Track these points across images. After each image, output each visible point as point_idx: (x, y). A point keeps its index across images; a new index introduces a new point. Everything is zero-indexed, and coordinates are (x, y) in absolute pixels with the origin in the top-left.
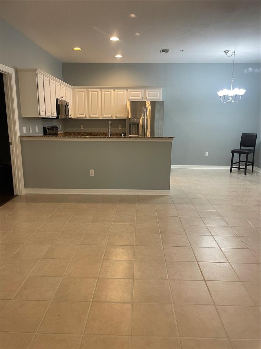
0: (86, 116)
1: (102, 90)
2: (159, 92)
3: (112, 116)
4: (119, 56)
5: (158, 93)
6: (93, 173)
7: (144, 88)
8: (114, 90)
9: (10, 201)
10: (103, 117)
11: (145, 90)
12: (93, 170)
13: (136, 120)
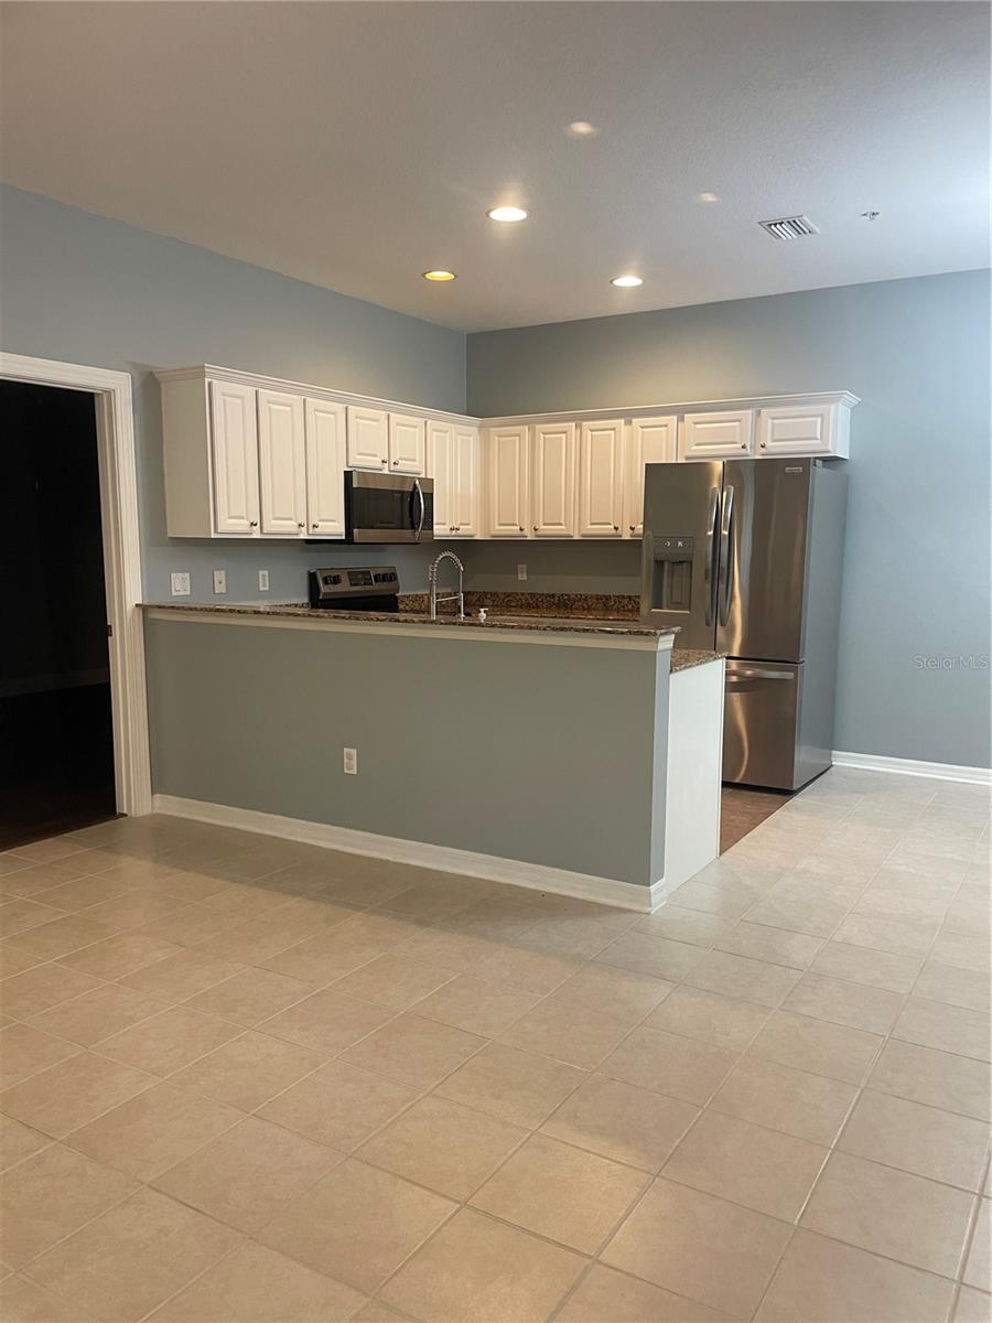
0: (521, 530)
1: (584, 423)
2: (822, 416)
3: (616, 528)
4: (628, 281)
5: (819, 419)
6: (354, 762)
7: (754, 404)
8: (629, 423)
9: (66, 835)
10: (584, 532)
11: (759, 413)
12: (354, 752)
13: (680, 543)
